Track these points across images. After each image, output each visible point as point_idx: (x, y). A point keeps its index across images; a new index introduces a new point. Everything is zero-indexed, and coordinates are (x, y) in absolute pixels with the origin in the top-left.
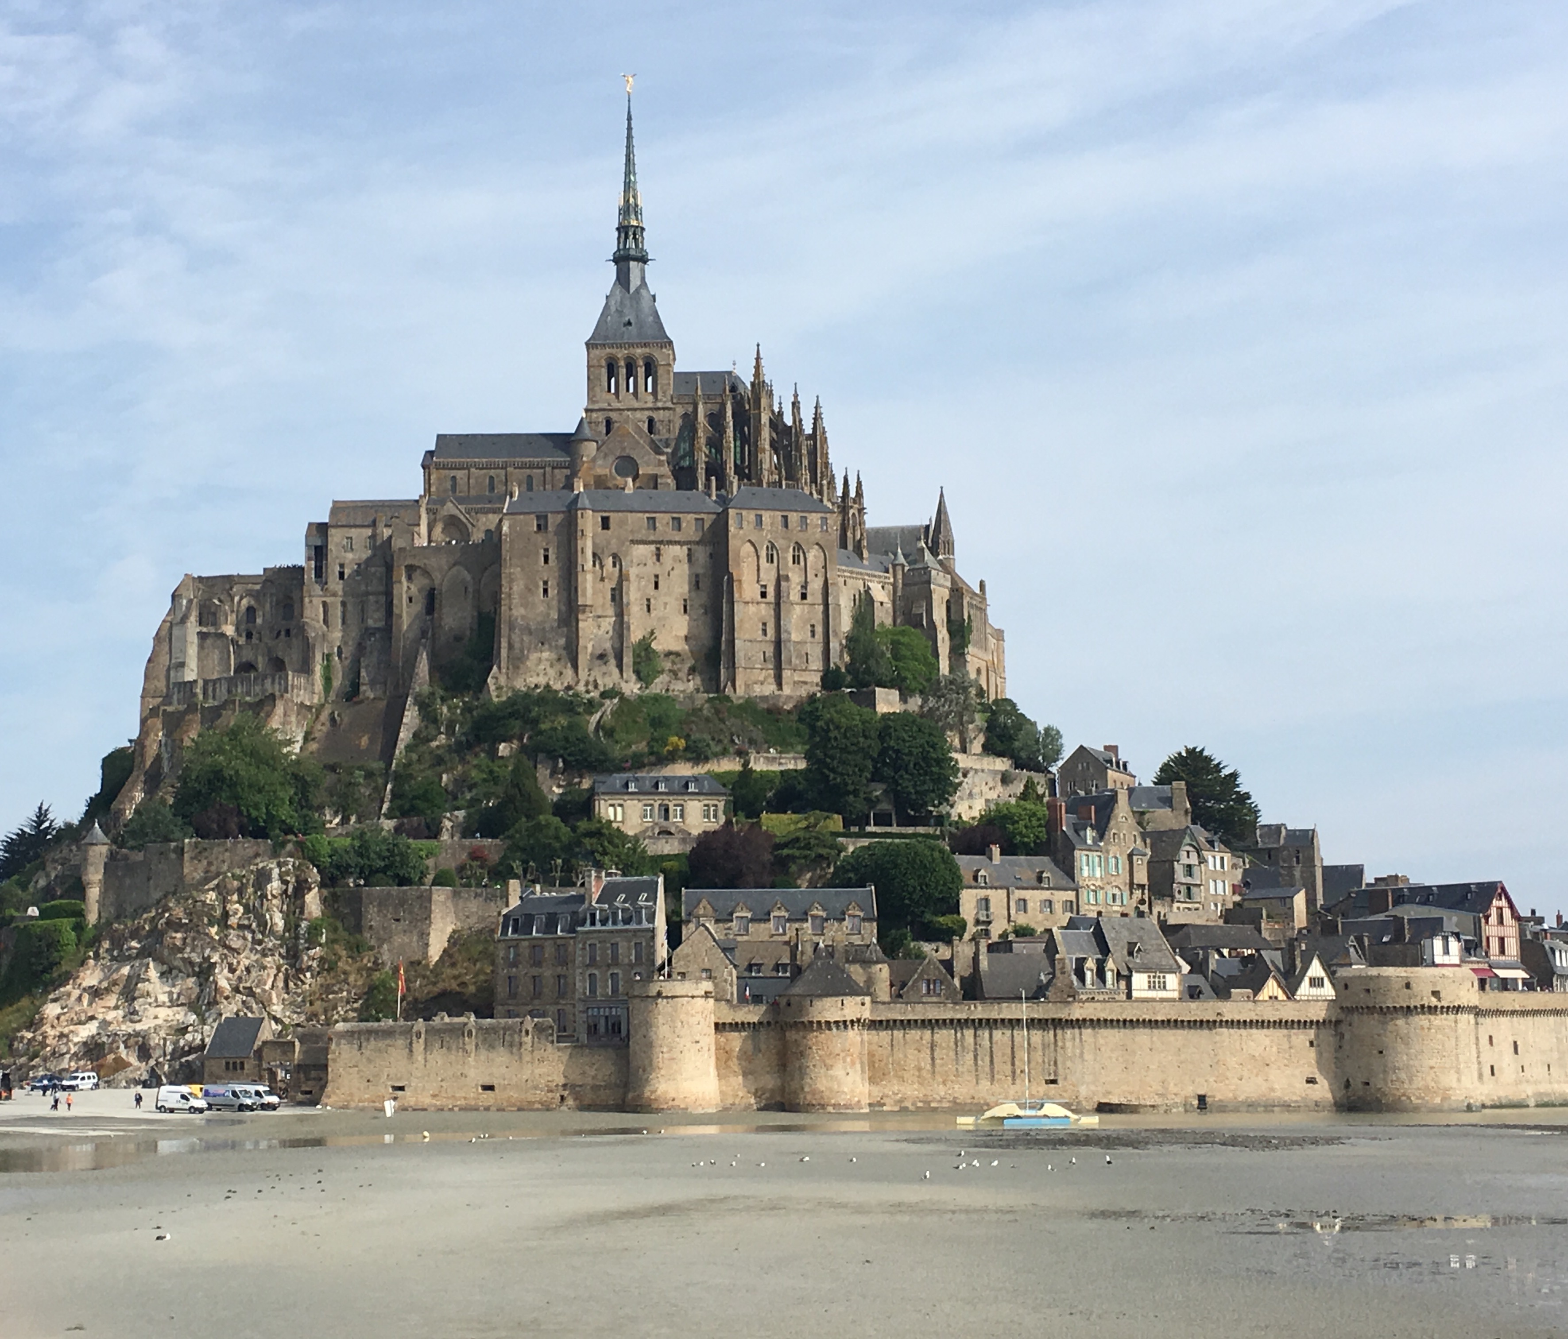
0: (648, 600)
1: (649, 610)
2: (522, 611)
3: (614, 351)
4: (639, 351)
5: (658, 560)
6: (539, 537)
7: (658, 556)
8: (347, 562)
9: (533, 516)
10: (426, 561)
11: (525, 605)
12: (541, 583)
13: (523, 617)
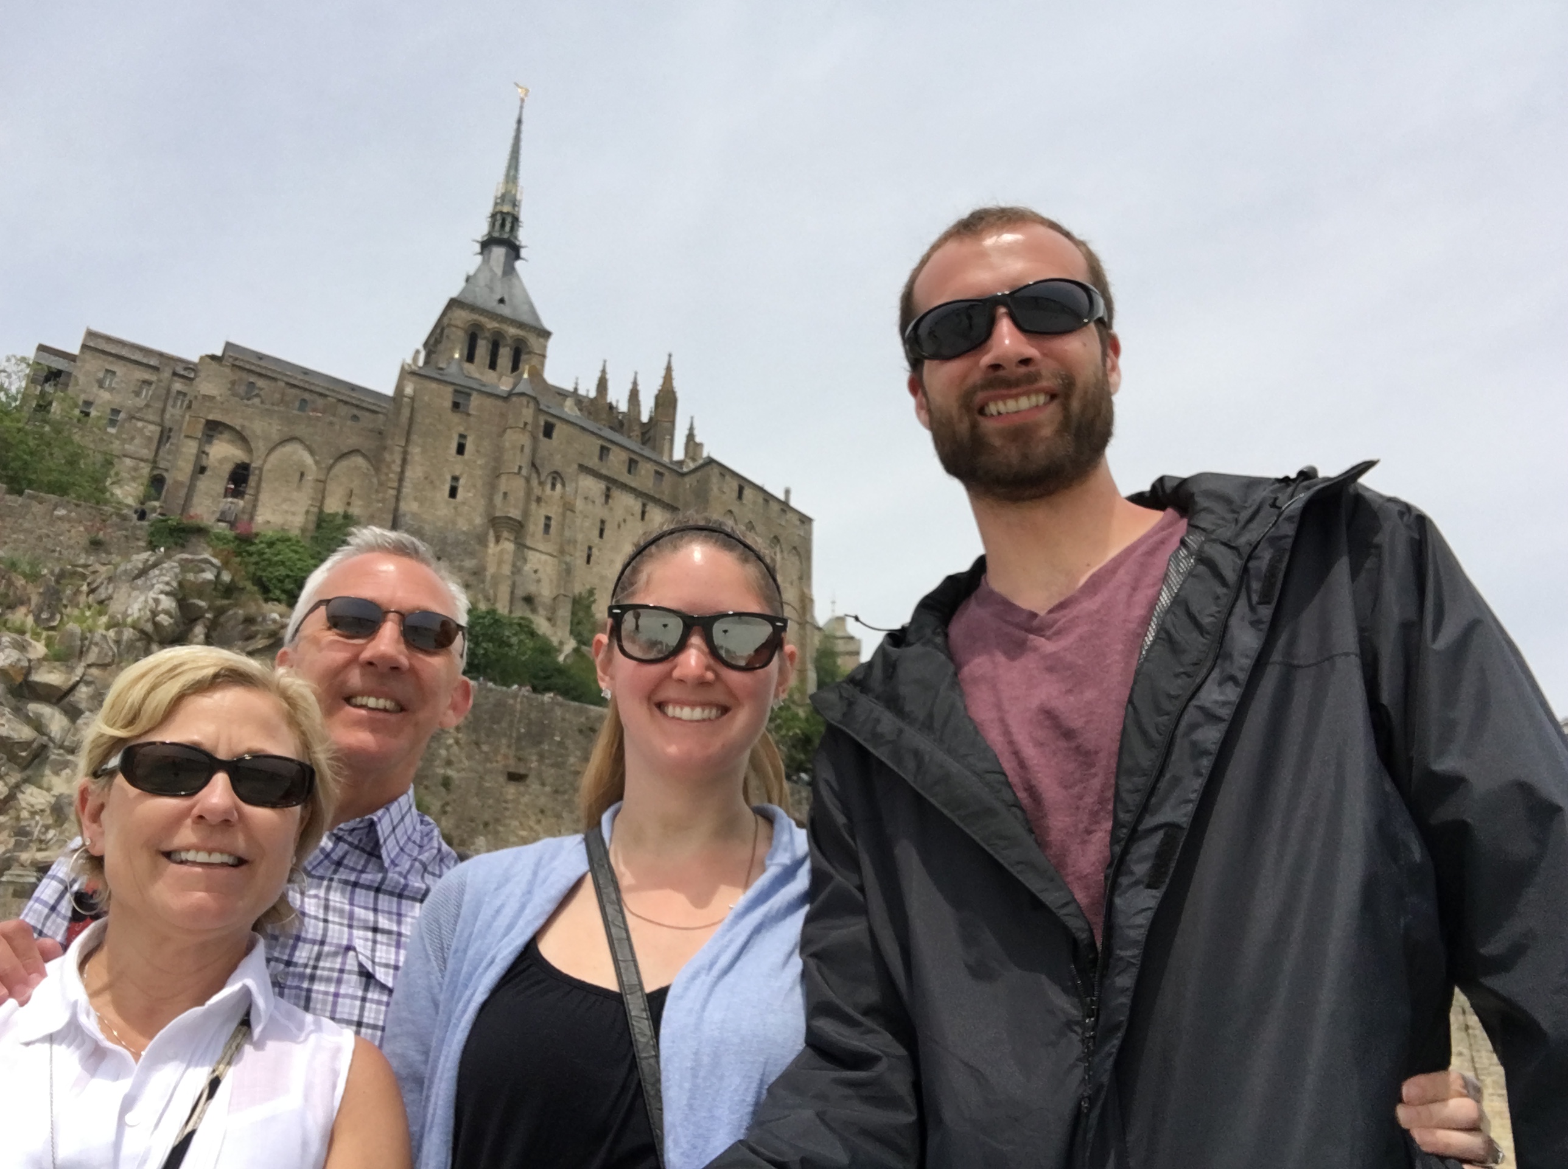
0: (590, 548)
1: (588, 561)
2: (414, 506)
3: (483, 320)
4: (512, 331)
5: (607, 502)
6: (455, 418)
7: (608, 497)
8: (98, 401)
9: (450, 389)
10: (246, 423)
11: (421, 501)
12: (449, 478)
13: (414, 515)
